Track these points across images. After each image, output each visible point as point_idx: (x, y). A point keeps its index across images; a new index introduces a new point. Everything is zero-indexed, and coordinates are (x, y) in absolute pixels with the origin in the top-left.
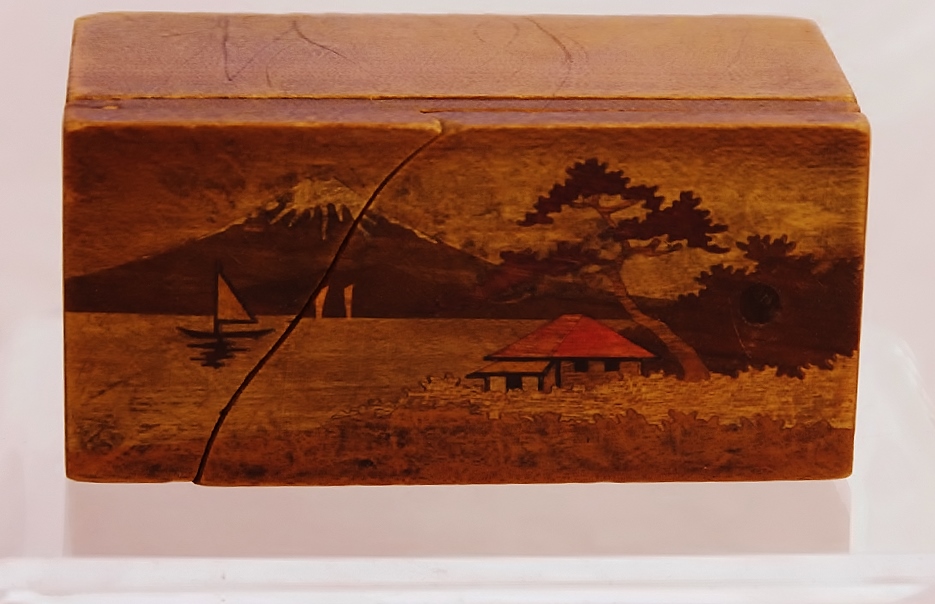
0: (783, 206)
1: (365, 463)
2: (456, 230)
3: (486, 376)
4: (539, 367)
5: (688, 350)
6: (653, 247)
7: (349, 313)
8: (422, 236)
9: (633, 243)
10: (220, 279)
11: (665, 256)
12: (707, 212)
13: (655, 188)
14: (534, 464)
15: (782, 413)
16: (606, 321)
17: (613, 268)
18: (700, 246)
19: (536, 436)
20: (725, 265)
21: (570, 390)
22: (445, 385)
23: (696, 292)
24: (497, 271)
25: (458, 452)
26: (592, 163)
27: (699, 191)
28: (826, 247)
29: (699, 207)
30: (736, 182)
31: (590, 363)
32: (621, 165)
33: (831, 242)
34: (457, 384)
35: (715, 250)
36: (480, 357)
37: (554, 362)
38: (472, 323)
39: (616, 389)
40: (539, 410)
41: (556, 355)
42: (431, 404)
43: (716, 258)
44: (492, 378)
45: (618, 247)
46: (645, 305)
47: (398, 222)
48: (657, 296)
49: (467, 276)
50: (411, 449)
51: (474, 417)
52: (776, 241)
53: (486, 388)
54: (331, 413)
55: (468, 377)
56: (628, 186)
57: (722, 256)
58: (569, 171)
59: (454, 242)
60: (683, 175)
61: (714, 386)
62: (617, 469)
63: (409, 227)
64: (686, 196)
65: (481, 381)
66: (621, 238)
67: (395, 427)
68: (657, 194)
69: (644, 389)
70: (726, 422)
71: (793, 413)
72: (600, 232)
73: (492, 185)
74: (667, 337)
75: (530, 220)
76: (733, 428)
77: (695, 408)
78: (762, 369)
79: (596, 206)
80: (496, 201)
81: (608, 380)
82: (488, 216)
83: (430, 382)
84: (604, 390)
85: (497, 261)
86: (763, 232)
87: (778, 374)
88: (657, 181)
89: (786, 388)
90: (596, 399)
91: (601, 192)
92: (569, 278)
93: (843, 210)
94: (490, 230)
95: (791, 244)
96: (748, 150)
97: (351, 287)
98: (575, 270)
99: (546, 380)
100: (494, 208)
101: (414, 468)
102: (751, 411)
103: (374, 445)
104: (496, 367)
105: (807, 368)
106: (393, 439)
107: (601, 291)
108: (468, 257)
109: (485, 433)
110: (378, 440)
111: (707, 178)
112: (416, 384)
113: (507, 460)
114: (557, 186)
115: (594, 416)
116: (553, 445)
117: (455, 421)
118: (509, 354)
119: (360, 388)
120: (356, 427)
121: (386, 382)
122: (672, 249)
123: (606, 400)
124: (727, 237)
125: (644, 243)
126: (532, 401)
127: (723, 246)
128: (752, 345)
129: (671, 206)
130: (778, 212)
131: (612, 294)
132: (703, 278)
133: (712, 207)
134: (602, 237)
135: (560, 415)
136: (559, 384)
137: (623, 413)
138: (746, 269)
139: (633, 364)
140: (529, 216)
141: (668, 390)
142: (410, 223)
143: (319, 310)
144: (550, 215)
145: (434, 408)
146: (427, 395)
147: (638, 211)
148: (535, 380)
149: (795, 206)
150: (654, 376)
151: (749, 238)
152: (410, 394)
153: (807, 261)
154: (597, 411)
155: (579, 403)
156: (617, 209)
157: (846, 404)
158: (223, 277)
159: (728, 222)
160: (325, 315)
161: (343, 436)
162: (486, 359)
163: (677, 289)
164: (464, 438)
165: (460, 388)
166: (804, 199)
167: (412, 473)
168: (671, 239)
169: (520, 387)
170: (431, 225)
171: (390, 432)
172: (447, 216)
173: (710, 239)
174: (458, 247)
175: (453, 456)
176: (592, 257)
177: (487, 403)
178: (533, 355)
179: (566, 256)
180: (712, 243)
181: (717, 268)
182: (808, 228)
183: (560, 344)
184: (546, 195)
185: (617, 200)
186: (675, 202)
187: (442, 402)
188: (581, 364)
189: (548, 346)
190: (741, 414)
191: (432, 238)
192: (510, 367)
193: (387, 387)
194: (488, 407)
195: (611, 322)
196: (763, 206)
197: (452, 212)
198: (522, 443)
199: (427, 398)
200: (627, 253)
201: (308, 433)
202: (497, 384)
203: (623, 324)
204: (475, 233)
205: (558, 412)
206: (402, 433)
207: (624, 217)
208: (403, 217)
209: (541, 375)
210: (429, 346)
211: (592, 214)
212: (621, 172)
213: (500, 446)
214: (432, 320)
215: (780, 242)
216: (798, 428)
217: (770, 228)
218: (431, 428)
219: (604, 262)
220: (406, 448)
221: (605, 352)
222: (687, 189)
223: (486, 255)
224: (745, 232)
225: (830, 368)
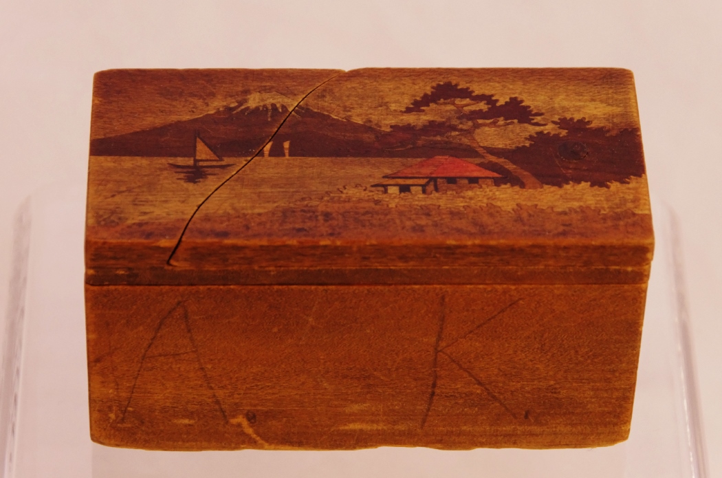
0: (582, 104)
1: (299, 230)
2: (359, 115)
3: (385, 186)
4: (422, 182)
5: (526, 173)
6: (494, 123)
7: (287, 155)
8: (336, 118)
9: (480, 121)
10: (198, 140)
11: (502, 127)
12: (529, 107)
13: (492, 96)
14: (423, 231)
15: (598, 206)
16: (466, 159)
17: (468, 133)
18: (526, 123)
19: (423, 217)
20: (545, 132)
21: (446, 193)
22: (356, 191)
23: (527, 145)
24: (388, 135)
25: (368, 224)
26: (448, 84)
27: (524, 97)
28: (613, 123)
29: (523, 104)
30: (546, 93)
31: (458, 180)
32: (468, 85)
33: (615, 120)
34: (365, 190)
35: (537, 124)
36: (381, 176)
37: (433, 179)
38: (373, 160)
39: (478, 193)
40: (424, 203)
41: (433, 176)
42: (347, 200)
43: (538, 129)
44: (389, 187)
45: (470, 123)
46: (492, 151)
47: (319, 111)
48: (500, 146)
49: (368, 137)
50: (335, 223)
51: (379, 207)
52: (578, 121)
53: (386, 192)
54: (276, 205)
55: (372, 186)
56: (474, 95)
57: (542, 127)
58: (433, 88)
59: (358, 120)
60: (510, 89)
61: (547, 192)
64: (513, 99)
65: (382, 189)
66: (472, 119)
67: (322, 212)
68: (494, 98)
69: (497, 193)
70: (560, 210)
71: (606, 206)
72: (457, 116)
73: (381, 93)
74: (510, 167)
75: (408, 110)
76: (564, 213)
77: (536, 203)
78: (579, 183)
79: (453, 104)
80: (385, 101)
81: (471, 188)
82: (380, 108)
83: (345, 188)
84: (470, 193)
85: (388, 130)
86: (568, 116)
87: (592, 186)
88: (493, 92)
89: (599, 193)
90: (464, 197)
91: (456, 98)
92: (438, 138)
93: (622, 105)
94: (382, 115)
95: (589, 122)
96: (552, 78)
97: (288, 142)
98: (442, 134)
99: (427, 188)
100: (384, 105)
102: (577, 204)
103: (307, 221)
104: (392, 182)
105: (612, 183)
106: (320, 218)
107: (461, 144)
108: (368, 128)
109: (386, 215)
110: (310, 219)
111: (527, 91)
112: (336, 190)
113: (403, 228)
114: (426, 95)
115: (464, 207)
116: (436, 222)
117: (363, 208)
118: (400, 175)
119: (297, 192)
120: (294, 212)
121: (314, 189)
122: (507, 124)
123: (471, 199)
124: (544, 119)
125: (489, 121)
126: (418, 199)
127: (542, 123)
128: (570, 171)
129: (504, 104)
130: (577, 106)
131: (469, 146)
132: (531, 138)
133: (532, 104)
134: (459, 118)
135: (439, 206)
136: (437, 190)
137: (484, 205)
138: (560, 134)
139: (488, 180)
140: (408, 108)
141: (515, 193)
142: (328, 112)
143: (267, 153)
144: (422, 108)
145: (349, 202)
146: (344, 195)
147: (483, 106)
148: (420, 188)
149: (588, 103)
150: (503, 186)
151: (559, 119)
152: (332, 195)
154: (466, 204)
155: (452, 200)
156: (467, 105)
157: (642, 201)
158: (200, 139)
159: (543, 111)
160: (271, 156)
161: (284, 216)
162: (384, 177)
163: (514, 143)
164: (372, 217)
165: (367, 192)
166: (593, 100)
168: (506, 120)
169: (410, 192)
170: (341, 112)
171: (318, 214)
172: (352, 108)
173: (533, 119)
174: (360, 122)
175: (364, 226)
176: (454, 128)
177: (387, 199)
178: (417, 176)
179: (435, 128)
180: (535, 121)
181: (541, 133)
182: (599, 114)
183: (435, 170)
184: (418, 99)
185: (467, 101)
186: (506, 102)
187: (355, 199)
188: (452, 180)
189: (426, 171)
190: (569, 207)
191: (343, 118)
192: (401, 182)
193: (314, 191)
194: (388, 201)
195: (470, 159)
196: (565, 103)
197: (356, 106)
198: (413, 220)
199: (344, 197)
200: (477, 126)
201: (260, 214)
202: (393, 190)
203: (478, 161)
204: (370, 116)
205: (438, 204)
206: (327, 216)
207: (473, 109)
208: (322, 108)
209: (423, 186)
210: (344, 171)
211: (451, 107)
212: (468, 88)
213: (398, 221)
214: (345, 158)
215: (581, 121)
216: (611, 214)
217: (573, 114)
218: (348, 212)
219: (461, 130)
220: (330, 222)
221: (468, 174)
222: (513, 96)
223: (380, 127)
224: (556, 116)
225: (628, 183)
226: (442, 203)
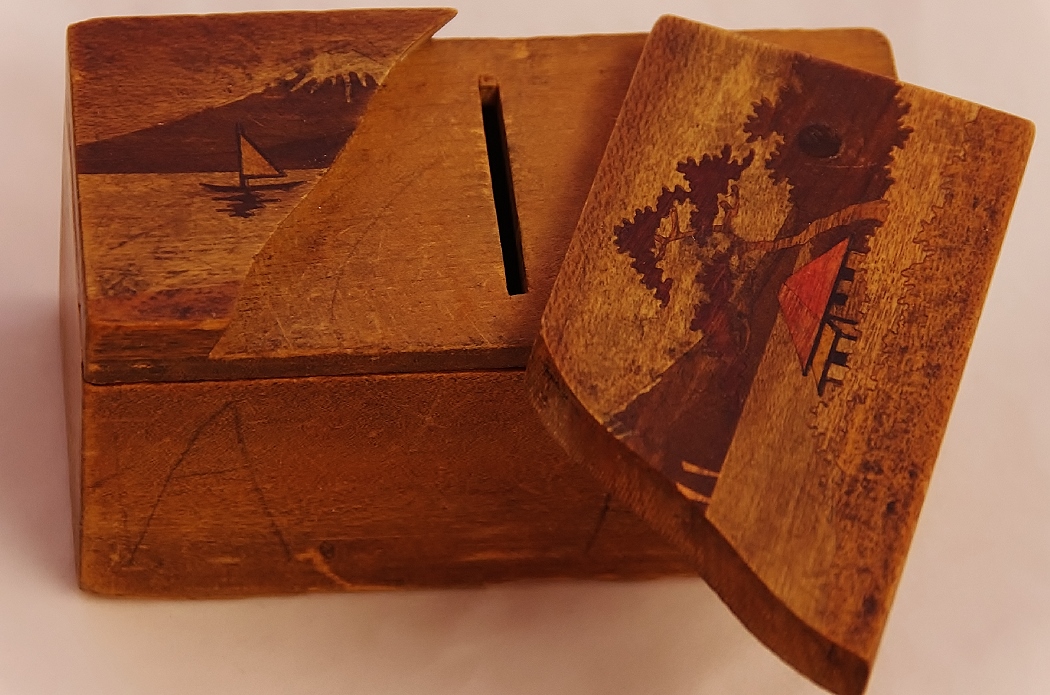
0: (720, 97)
1: (891, 508)
2: (653, 358)
3: (824, 380)
4: (829, 334)
5: (850, 209)
6: (727, 208)
7: (712, 474)
8: (648, 389)
9: (717, 222)
10: (242, 139)
11: (741, 202)
12: (705, 156)
13: (665, 190)
14: (938, 367)
15: (946, 154)
16: (797, 266)
17: (739, 245)
18: (741, 171)
19: (907, 357)
20: (768, 156)
21: (864, 316)
22: (825, 416)
23: (789, 187)
24: (709, 339)
25: (904, 426)
26: (617, 230)
27: (681, 156)
28: (776, 75)
29: (697, 161)
30: (681, 126)
31: (839, 291)
32: (629, 209)
33: (770, 71)
34: (826, 405)
35: (748, 161)
36: (801, 376)
37: (828, 319)
38: (761, 374)
39: (876, 277)
40: (877, 347)
41: (821, 316)
42: (841, 434)
43: (757, 162)
44: (829, 375)
45: (719, 236)
46: (790, 229)
47: (626, 404)
48: (782, 218)
50: (886, 465)
51: (868, 401)
52: (755, 111)
53: (839, 383)
54: (824, 521)
55: (820, 393)
56: (654, 209)
57: (756, 157)
58: (620, 252)
59: (665, 364)
60: (658, 164)
61: (898, 200)
62: (965, 301)
63: (635, 397)
64: (681, 167)
65: (829, 386)
66: (710, 230)
67: (859, 470)
68: (672, 190)
69: (884, 256)
70: (941, 202)
71: (949, 147)
72: (695, 244)
73: (612, 317)
74: (831, 222)
75: (663, 296)
76: (950, 197)
77: (918, 220)
78: (892, 159)
79: (667, 240)
80: (632, 318)
81: (862, 281)
82: (646, 329)
83: (815, 427)
84: (873, 288)
85: (700, 335)
86: (743, 119)
87: (902, 147)
88: (658, 184)
89: (919, 145)
90: (880, 297)
91: (654, 232)
92: (739, 283)
94: (662, 332)
95: (762, 101)
96: (649, 108)
97: (684, 463)
98: (730, 276)
99: (845, 332)
100: (639, 322)
101: (910, 468)
102: (934, 177)
103: (872, 495)
104: (818, 369)
105: (902, 124)
106: (871, 476)
107: (761, 262)
108: (686, 359)
109: (889, 397)
110: (868, 489)
111: (669, 146)
112: (813, 441)
113: (924, 387)
114: (633, 265)
115: (899, 303)
116: (922, 346)
117: (866, 420)
118: (806, 354)
119: (802, 489)
120: (847, 504)
121: (803, 465)
122: (735, 193)
123: (885, 290)
124: (738, 149)
125: (721, 212)
126: (865, 349)
127: (747, 154)
128: (863, 160)
129: (688, 182)
130: (724, 102)
131: (768, 253)
132: (776, 179)
133: (701, 151)
134: (702, 244)
135: (889, 330)
136: (854, 323)
137: (904, 279)
138: (777, 143)
139: (852, 257)
140: (656, 296)
141: (890, 237)
142: (629, 394)
143: (700, 498)
144: (664, 280)
145: (846, 433)
146: (829, 434)
148: (843, 340)
149: (724, 86)
150: (871, 244)
151: (745, 131)
152: (824, 447)
153: (785, 94)
154: (895, 300)
155: (881, 312)
156: (676, 225)
157: (952, 104)
158: (245, 137)
159: (722, 144)
160: (708, 494)
161: (853, 518)
162: (805, 374)
163: (780, 201)
164: (889, 416)
165: (831, 404)
166: (717, 80)
167: (917, 472)
168: (726, 192)
169: (847, 355)
170: (638, 378)
171: (861, 477)
172: (633, 362)
173: (735, 162)
174: (670, 364)
175: (906, 432)
176: (722, 259)
177: (856, 387)
178: (814, 335)
179: (713, 277)
180: (740, 162)
181: (768, 165)
182: (749, 84)
183: (809, 310)
184: (640, 277)
185: (666, 223)
186: (685, 178)
187: (842, 424)
188: (837, 298)
189: (807, 321)
190: (936, 187)
191: (654, 381)
192: (821, 358)
193: (809, 465)
194: (860, 387)
195: (800, 262)
196: (714, 112)
197: (631, 356)
198: (911, 370)
199: (834, 435)
200: (727, 229)
201: (839, 547)
202: (836, 372)
203: (804, 255)
204: (659, 346)
205: (885, 332)
206: (866, 466)
207: (687, 221)
208: (621, 399)
209: (839, 334)
210: (774, 417)
211: (674, 246)
212: (638, 211)
213: (910, 389)
214: (746, 407)
215: (757, 109)
216: (966, 147)
217: (740, 113)
218: (870, 440)
219: (730, 251)
220: (885, 469)
221: (831, 277)
222: (675, 165)
223: (689, 343)
224: (738, 133)
225: (908, 106)
226: (883, 326)
